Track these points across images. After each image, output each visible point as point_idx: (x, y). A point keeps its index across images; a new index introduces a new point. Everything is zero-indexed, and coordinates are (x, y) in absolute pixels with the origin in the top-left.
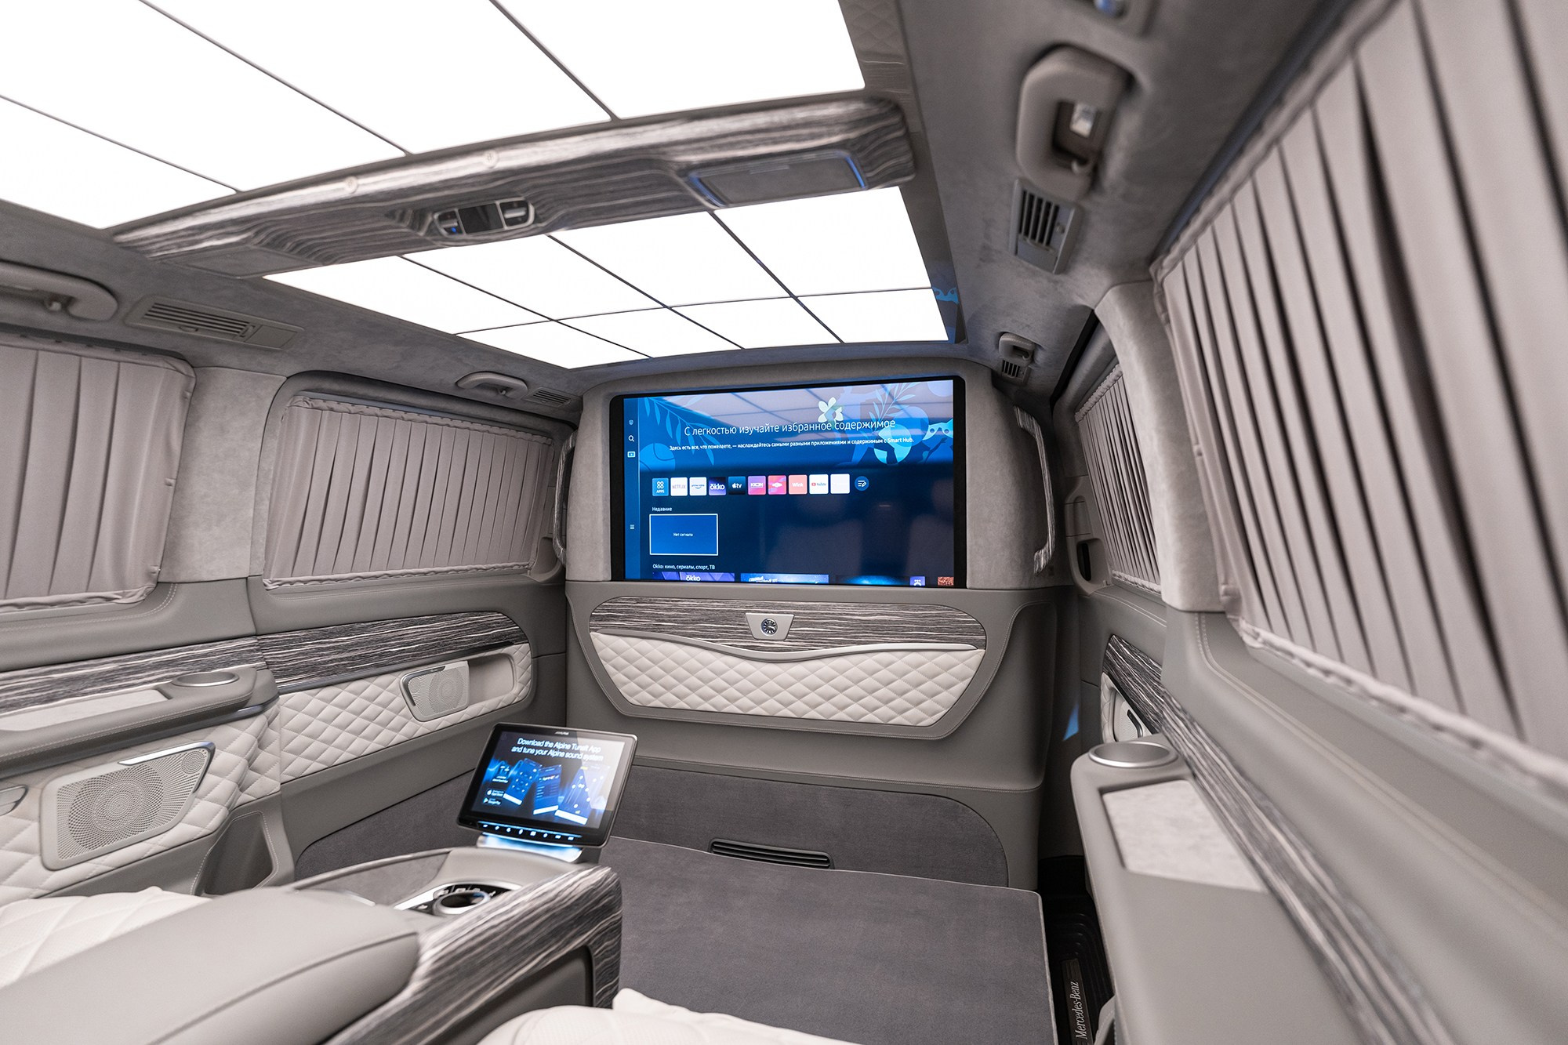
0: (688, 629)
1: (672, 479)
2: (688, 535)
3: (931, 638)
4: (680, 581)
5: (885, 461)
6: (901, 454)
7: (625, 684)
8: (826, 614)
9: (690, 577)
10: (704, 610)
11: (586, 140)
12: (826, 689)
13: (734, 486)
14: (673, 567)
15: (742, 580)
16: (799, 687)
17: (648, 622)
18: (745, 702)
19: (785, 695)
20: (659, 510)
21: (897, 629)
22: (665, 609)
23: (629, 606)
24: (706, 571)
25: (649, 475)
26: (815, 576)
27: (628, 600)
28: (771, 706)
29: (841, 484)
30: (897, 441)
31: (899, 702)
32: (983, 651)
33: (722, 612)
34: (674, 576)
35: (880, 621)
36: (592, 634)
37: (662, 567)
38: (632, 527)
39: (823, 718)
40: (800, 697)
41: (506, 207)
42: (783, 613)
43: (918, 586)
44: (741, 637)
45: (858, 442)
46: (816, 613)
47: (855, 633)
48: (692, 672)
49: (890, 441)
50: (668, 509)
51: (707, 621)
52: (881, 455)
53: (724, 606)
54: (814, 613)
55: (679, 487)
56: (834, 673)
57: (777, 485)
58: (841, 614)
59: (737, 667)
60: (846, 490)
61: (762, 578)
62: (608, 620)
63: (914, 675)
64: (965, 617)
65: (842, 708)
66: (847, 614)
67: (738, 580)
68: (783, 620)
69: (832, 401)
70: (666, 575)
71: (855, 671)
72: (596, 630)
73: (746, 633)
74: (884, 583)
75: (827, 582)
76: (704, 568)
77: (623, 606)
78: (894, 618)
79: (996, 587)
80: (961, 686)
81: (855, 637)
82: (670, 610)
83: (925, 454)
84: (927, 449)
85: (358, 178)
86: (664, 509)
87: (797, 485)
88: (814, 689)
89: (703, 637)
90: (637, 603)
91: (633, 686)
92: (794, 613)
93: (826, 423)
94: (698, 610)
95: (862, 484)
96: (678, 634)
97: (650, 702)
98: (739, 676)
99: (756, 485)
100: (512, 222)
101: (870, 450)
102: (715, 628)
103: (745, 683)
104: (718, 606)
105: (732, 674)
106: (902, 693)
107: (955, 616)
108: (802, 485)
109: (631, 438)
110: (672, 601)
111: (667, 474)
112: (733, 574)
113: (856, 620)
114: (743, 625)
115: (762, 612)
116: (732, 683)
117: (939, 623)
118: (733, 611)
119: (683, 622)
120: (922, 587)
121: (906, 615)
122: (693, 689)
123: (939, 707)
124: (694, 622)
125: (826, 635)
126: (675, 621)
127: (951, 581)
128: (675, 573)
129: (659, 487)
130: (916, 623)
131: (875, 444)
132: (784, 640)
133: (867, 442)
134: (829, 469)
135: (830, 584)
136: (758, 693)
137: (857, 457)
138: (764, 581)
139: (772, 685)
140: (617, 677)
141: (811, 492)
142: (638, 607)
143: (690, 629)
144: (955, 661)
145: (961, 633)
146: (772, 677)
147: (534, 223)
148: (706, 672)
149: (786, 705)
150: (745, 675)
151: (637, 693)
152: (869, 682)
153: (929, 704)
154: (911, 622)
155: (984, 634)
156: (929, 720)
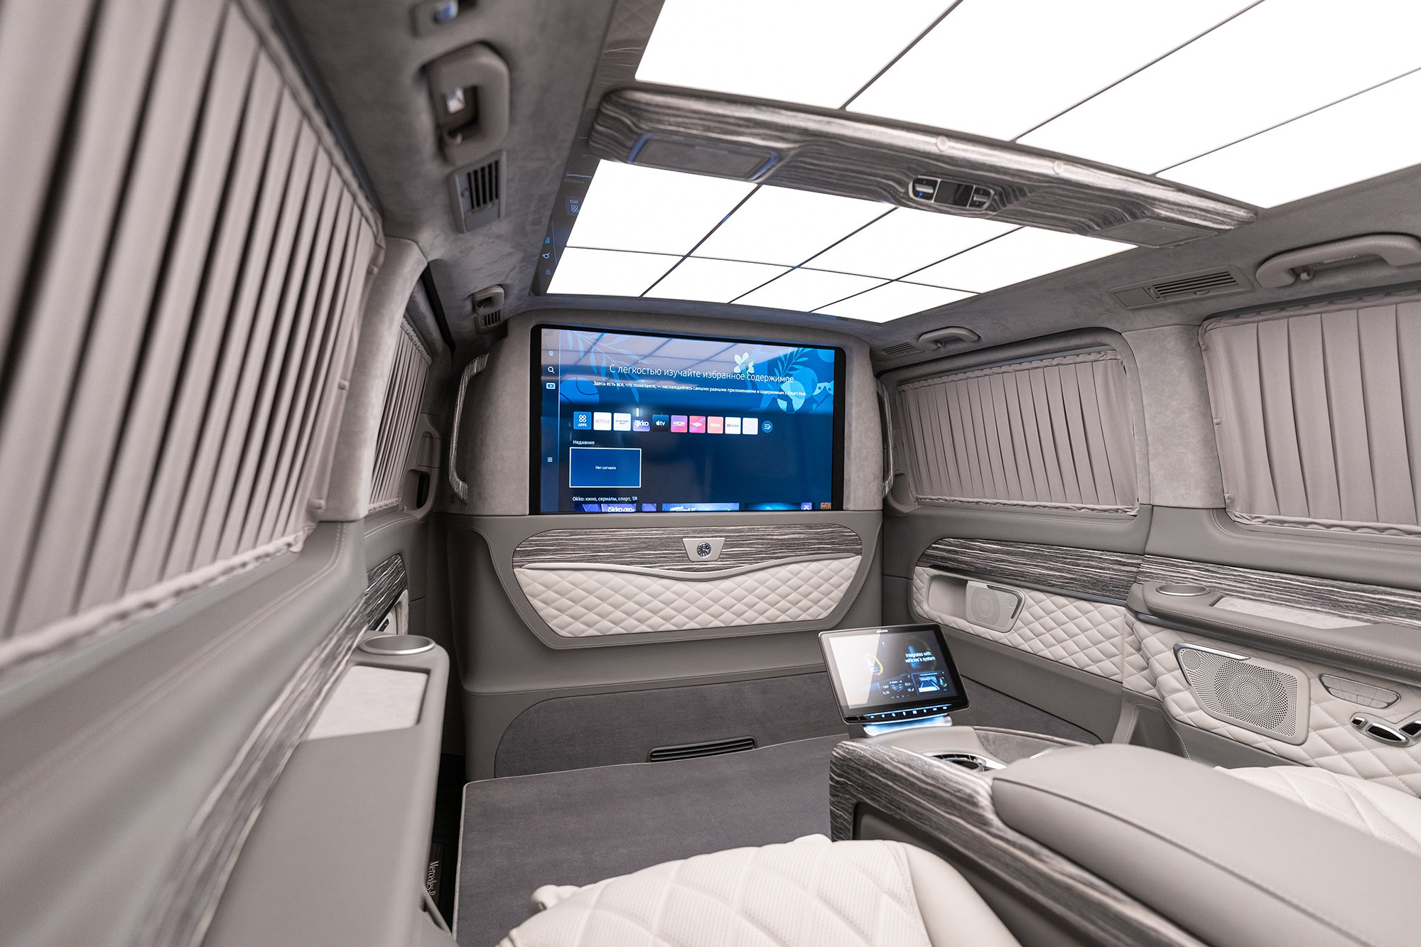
0: (626, 558)
1: (596, 414)
2: (610, 468)
3: (828, 550)
4: (602, 513)
5: (785, 410)
6: (798, 405)
7: (556, 617)
8: (752, 535)
9: (612, 509)
10: (643, 538)
11: (1120, 179)
12: (751, 598)
13: (658, 423)
14: (595, 499)
15: (663, 510)
16: (728, 600)
17: (582, 553)
18: (680, 619)
19: (716, 608)
20: (580, 443)
21: (804, 544)
22: (602, 539)
23: (562, 539)
24: (628, 502)
25: (570, 409)
26: (728, 504)
27: (560, 533)
28: (705, 620)
29: (751, 426)
30: (794, 394)
31: (805, 602)
32: (859, 557)
33: (661, 539)
34: (595, 507)
35: (792, 539)
36: (516, 570)
37: (582, 499)
38: (550, 460)
39: (747, 624)
40: (728, 608)
41: (977, 192)
42: (716, 537)
43: (806, 510)
44: (678, 561)
45: (766, 392)
46: (744, 536)
47: (773, 550)
48: (629, 597)
49: (790, 394)
50: (591, 443)
51: (645, 548)
52: (783, 405)
53: (663, 534)
54: (742, 536)
55: (602, 421)
56: (757, 584)
57: (697, 424)
58: (763, 535)
59: (673, 589)
60: (755, 432)
61: (682, 507)
62: (537, 555)
63: (815, 580)
64: (850, 532)
65: (761, 613)
66: (768, 535)
67: (659, 510)
68: (717, 543)
69: (746, 356)
70: (587, 508)
71: (772, 582)
72: (521, 567)
73: (683, 557)
74: (782, 509)
75: (738, 509)
76: (626, 499)
77: (554, 540)
78: (802, 536)
79: (869, 509)
80: (846, 584)
81: (773, 553)
82: (608, 540)
83: (814, 406)
84: (816, 402)
85: (949, 141)
86: (586, 443)
87: (715, 425)
88: (739, 600)
89: (642, 563)
90: (571, 536)
91: (565, 618)
92: (726, 537)
93: (740, 374)
94: (636, 538)
95: (768, 427)
96: (616, 563)
97: (583, 632)
98: (675, 597)
99: (678, 423)
100: (973, 204)
101: (774, 400)
102: (653, 554)
103: (680, 602)
104: (656, 534)
105: (668, 595)
106: (806, 596)
107: (843, 532)
108: (719, 425)
109: (551, 369)
110: (610, 532)
111: (591, 408)
112: (655, 505)
113: (774, 539)
114: (681, 550)
115: (698, 537)
116: (667, 603)
117: (832, 538)
118: (670, 538)
119: (621, 551)
120: (810, 511)
121: (810, 533)
122: (629, 614)
123: (832, 602)
124: (632, 550)
125: (751, 554)
126: (612, 551)
127: (828, 505)
128: (597, 505)
129: (581, 420)
130: (817, 539)
131: (778, 395)
132: (716, 561)
133: (772, 392)
134: (742, 413)
135: (740, 511)
136: (692, 610)
137: (764, 405)
138: (684, 510)
139: (705, 601)
140: (545, 611)
141: (726, 432)
142: (572, 539)
143: (628, 557)
144: (844, 566)
145: (847, 545)
146: (704, 594)
147: (986, 210)
148: (643, 596)
149: (715, 617)
150: (680, 595)
151: (569, 625)
152: (783, 589)
153: (825, 601)
154: (814, 539)
155: (861, 544)
156: (825, 614)
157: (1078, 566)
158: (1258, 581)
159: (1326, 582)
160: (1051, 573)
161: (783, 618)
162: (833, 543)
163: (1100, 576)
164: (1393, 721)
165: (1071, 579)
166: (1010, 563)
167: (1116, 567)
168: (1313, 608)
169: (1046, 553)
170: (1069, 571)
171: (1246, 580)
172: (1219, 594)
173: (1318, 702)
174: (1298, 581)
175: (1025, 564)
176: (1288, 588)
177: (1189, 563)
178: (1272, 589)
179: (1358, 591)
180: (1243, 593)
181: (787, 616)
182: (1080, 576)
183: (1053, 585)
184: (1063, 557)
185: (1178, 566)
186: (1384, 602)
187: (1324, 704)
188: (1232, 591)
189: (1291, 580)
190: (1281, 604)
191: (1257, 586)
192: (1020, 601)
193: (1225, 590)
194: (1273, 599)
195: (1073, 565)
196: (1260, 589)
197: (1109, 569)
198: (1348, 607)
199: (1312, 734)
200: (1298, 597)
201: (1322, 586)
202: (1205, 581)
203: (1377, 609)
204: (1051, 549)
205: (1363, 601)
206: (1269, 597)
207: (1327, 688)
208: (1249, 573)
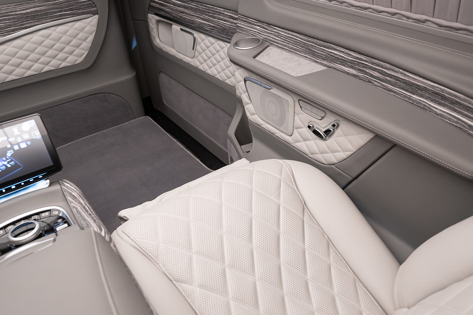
3: (68, 15)
21: (46, 14)
31: (61, 55)
32: (97, 16)
35: (35, 12)
39: (19, 78)
47: (21, 22)
56: (16, 50)
58: (7, 13)
63: (65, 38)
66: (12, 12)
71: (28, 46)
78: (43, 8)
80: (91, 38)
81: (22, 25)
106: (61, 50)
117: (70, 6)
121: (49, 5)
123: (83, 51)
130: (57, 8)
144: (85, 25)
145: (84, 9)
152: (40, 49)
153: (77, 51)
154: (54, 9)
155: (96, 6)
156: (80, 60)
157: (215, 18)
158: (284, 36)
159: (310, 39)
160: (204, 22)
161: (47, 68)
162: (72, 10)
163: (225, 26)
164: (322, 127)
165: (213, 27)
166: (187, 14)
167: (231, 20)
168: (305, 55)
169: (201, 9)
170: (212, 22)
171: (279, 35)
172: (267, 44)
173: (297, 115)
174: (300, 38)
175: (193, 15)
176: (296, 42)
177: (256, 22)
178: (289, 42)
179: (323, 46)
180: (278, 43)
181: (50, 66)
182: (217, 25)
183: (206, 30)
184: (208, 12)
185: (252, 24)
186: (332, 54)
187: (300, 116)
188: (274, 42)
189: (297, 37)
190: (293, 52)
191: (283, 39)
192: (195, 39)
193: (271, 41)
194: (290, 48)
195: (213, 18)
196: (285, 41)
197: (228, 21)
198: (318, 57)
199: (295, 131)
200: (300, 48)
201: (308, 42)
202: (263, 35)
203: (329, 58)
204: (202, 6)
205: (324, 53)
206: (289, 47)
207: (301, 107)
208: (280, 30)
